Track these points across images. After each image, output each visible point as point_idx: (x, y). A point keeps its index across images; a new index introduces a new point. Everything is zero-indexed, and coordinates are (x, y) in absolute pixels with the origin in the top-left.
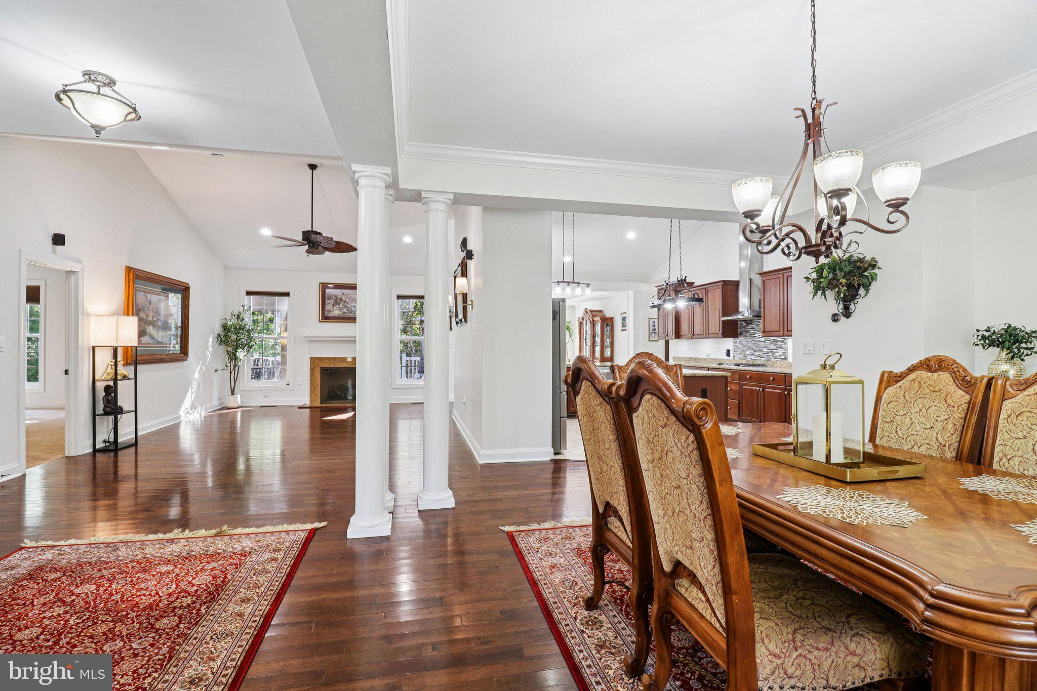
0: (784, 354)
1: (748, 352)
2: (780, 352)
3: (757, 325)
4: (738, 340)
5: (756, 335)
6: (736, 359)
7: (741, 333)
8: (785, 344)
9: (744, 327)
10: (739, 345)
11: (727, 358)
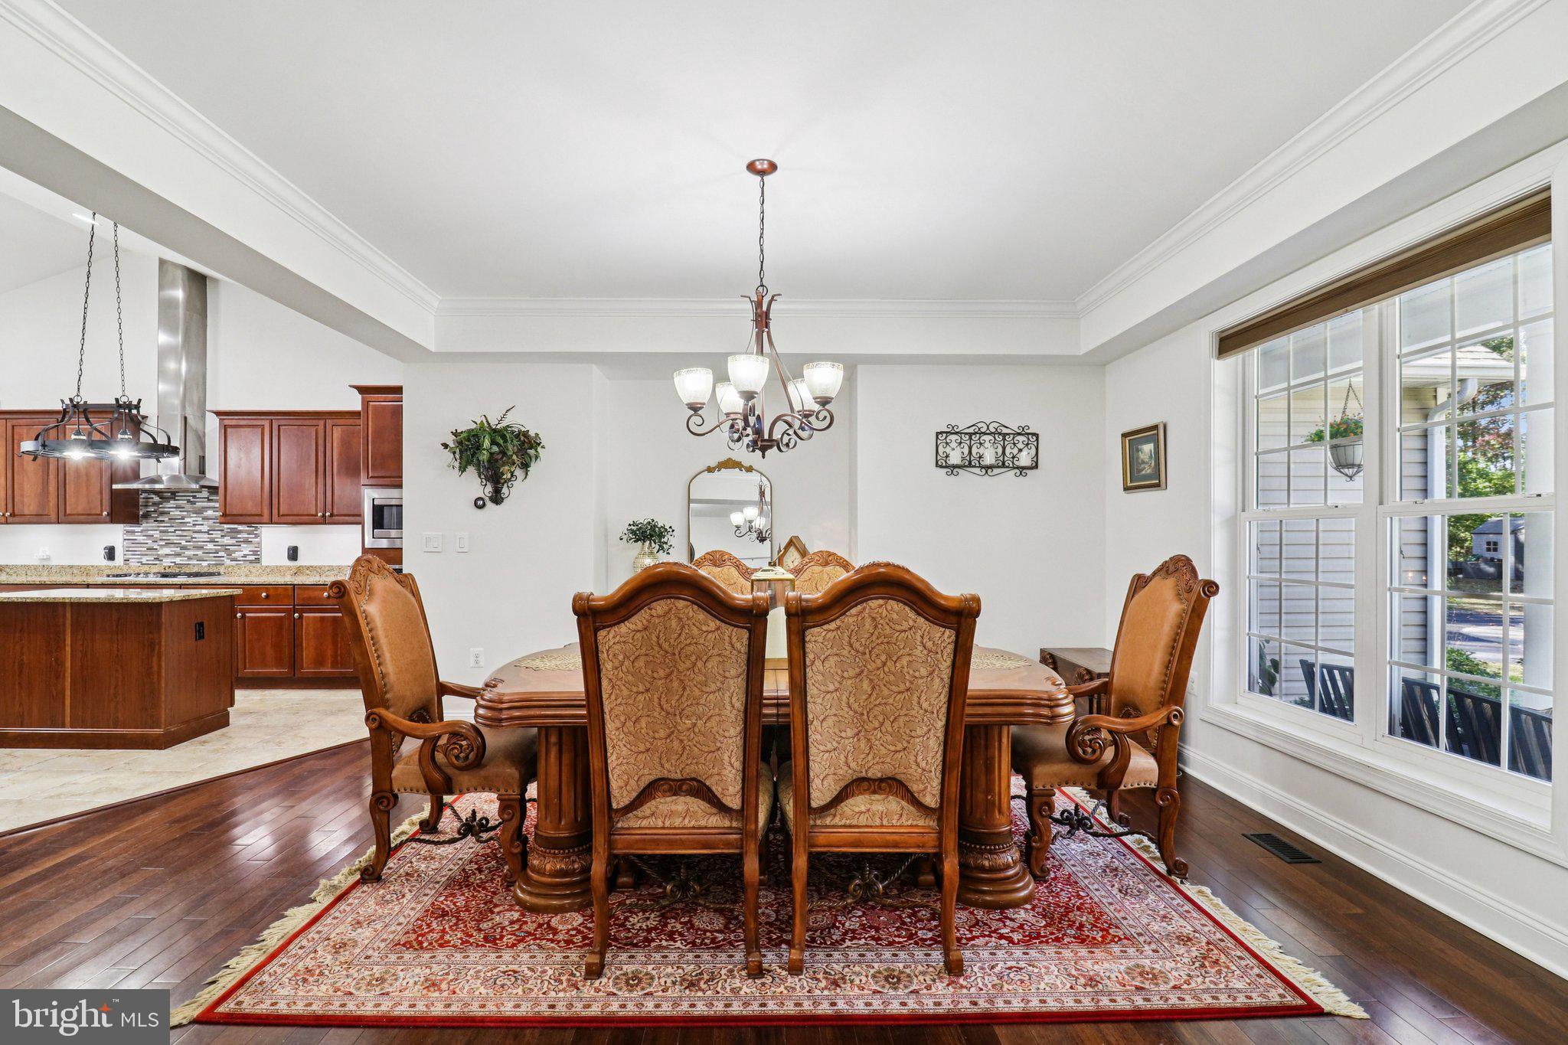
0: (255, 553)
1: (167, 551)
2: (246, 549)
3: (189, 501)
4: (137, 529)
5: (187, 520)
6: (133, 563)
7: (146, 516)
8: (257, 536)
9: (154, 504)
10: (141, 539)
11: (105, 563)
